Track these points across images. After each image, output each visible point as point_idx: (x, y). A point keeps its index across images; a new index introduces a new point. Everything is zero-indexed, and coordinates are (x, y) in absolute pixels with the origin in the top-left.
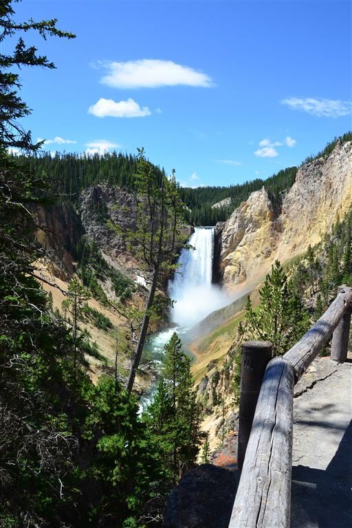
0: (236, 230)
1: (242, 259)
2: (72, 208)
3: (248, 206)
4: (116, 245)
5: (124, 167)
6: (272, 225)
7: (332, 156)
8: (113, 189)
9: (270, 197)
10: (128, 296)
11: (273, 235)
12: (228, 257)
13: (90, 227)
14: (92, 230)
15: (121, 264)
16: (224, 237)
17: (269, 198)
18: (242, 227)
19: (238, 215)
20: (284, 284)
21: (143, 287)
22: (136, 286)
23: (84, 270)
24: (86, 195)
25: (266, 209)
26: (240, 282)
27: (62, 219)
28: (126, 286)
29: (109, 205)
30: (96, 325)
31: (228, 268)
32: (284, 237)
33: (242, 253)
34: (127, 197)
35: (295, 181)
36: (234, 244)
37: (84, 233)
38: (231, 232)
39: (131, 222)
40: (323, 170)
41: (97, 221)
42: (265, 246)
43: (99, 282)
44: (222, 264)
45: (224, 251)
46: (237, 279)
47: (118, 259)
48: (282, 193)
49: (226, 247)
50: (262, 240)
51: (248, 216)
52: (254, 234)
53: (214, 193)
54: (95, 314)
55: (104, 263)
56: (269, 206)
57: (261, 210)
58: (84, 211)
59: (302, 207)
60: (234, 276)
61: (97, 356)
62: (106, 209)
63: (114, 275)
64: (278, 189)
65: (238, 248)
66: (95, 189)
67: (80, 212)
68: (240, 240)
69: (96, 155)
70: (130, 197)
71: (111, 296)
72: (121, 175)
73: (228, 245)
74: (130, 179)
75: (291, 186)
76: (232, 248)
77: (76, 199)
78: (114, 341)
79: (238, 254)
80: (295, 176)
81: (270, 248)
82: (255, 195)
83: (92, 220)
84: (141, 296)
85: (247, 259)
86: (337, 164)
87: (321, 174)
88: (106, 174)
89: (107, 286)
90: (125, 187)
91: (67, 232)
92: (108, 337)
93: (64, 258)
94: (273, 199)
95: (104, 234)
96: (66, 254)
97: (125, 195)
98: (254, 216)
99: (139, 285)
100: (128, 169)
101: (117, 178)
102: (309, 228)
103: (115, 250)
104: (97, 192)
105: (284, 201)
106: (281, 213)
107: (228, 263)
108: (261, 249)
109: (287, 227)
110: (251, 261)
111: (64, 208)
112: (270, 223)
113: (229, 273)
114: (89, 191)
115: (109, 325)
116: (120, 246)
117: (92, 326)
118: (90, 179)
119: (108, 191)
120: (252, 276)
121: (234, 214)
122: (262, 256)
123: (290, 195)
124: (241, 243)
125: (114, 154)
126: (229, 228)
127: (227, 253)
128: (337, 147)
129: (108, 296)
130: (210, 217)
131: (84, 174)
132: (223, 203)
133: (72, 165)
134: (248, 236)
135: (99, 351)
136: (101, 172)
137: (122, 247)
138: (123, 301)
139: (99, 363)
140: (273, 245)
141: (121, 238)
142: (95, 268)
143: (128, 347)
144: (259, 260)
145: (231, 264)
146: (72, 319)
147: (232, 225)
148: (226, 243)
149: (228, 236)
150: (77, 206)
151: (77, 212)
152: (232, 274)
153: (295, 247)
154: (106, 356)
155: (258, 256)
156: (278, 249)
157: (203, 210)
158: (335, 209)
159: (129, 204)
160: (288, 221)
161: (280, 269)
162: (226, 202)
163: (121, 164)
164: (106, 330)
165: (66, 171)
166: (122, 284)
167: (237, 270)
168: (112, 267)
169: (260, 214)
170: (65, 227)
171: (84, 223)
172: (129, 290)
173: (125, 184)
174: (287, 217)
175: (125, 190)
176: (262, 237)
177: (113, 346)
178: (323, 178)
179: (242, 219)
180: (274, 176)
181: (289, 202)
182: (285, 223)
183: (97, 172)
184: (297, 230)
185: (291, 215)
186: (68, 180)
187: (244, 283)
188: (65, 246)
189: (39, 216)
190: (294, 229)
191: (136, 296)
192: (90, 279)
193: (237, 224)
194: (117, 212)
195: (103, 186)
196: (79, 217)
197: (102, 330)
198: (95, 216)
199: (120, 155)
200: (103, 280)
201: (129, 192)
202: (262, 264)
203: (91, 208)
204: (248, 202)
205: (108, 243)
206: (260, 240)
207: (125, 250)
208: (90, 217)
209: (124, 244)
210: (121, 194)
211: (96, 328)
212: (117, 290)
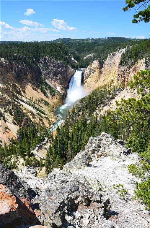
0: (88, 73)
1: (90, 82)
4: (51, 77)
6: (99, 72)
7: (116, 54)
8: (50, 59)
10: (54, 94)
11: (99, 75)
12: (86, 81)
13: (43, 72)
16: (85, 74)
17: (99, 63)
18: (90, 72)
21: (59, 91)
23: (41, 87)
24: (42, 61)
25: (98, 66)
26: (89, 89)
27: (35, 71)
28: (53, 91)
29: (49, 64)
30: (45, 104)
31: (86, 84)
32: (102, 76)
37: (41, 74)
41: (45, 70)
42: (97, 78)
43: (46, 90)
44: (84, 83)
45: (85, 78)
46: (88, 88)
47: (52, 82)
48: (104, 61)
51: (92, 69)
52: (93, 74)
54: (45, 101)
55: (47, 84)
56: (99, 66)
57: (96, 67)
59: (108, 67)
60: (87, 87)
61: (44, 114)
62: (48, 66)
63: (50, 88)
64: (103, 59)
65: (89, 78)
66: (45, 59)
67: (40, 66)
68: (90, 76)
70: (56, 62)
71: (49, 95)
72: (53, 54)
73: (86, 77)
74: (56, 55)
75: (106, 59)
76: (87, 78)
77: (38, 61)
78: (49, 109)
79: (89, 80)
82: (94, 62)
87: (113, 59)
89: (48, 91)
91: (36, 75)
92: (48, 108)
93: (36, 83)
95: (47, 74)
96: (36, 82)
98: (94, 69)
99: (57, 91)
100: (55, 51)
102: (109, 75)
103: (51, 79)
106: (102, 68)
107: (86, 82)
108: (95, 79)
109: (104, 73)
110: (92, 83)
112: (99, 71)
113: (86, 86)
114: (43, 59)
115: (48, 104)
119: (48, 59)
120: (92, 87)
121: (88, 67)
122: (95, 82)
123: (106, 62)
124: (90, 77)
126: (86, 71)
127: (86, 79)
128: (118, 51)
129: (48, 94)
131: (41, 53)
132: (89, 56)
135: (45, 112)
138: (52, 96)
139: (45, 116)
140: (99, 78)
141: (53, 75)
142: (45, 86)
143: (53, 110)
144: (94, 83)
146: (38, 103)
150: (39, 64)
152: (87, 86)
153: (104, 80)
154: (46, 114)
155: (94, 82)
156: (100, 80)
159: (55, 64)
162: (92, 55)
164: (47, 106)
168: (50, 85)
169: (96, 68)
171: (41, 70)
173: (54, 57)
174: (104, 69)
175: (54, 59)
177: (49, 110)
179: (90, 69)
181: (105, 64)
182: (103, 71)
184: (106, 75)
186: (36, 55)
188: (36, 79)
189: (28, 71)
191: (56, 94)
192: (43, 90)
193: (89, 71)
194: (51, 67)
195: (47, 57)
196: (40, 68)
198: (45, 68)
200: (47, 90)
201: (55, 60)
202: (95, 84)
203: (43, 65)
204: (93, 64)
205: (49, 76)
206: (95, 76)
207: (54, 79)
208: (43, 68)
209: (53, 77)
210: (53, 60)
211: (44, 105)
212: (51, 93)
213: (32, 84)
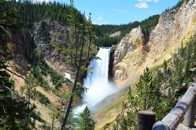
0: (123, 50)
1: (126, 66)
2: (28, 33)
3: (130, 36)
4: (54, 55)
5: (60, 11)
6: (143, 48)
7: (181, 8)
8: (53, 23)
9: (143, 32)
10: (60, 85)
11: (143, 53)
12: (117, 65)
13: (39, 45)
14: (40, 46)
15: (57, 66)
16: (116, 54)
18: (126, 48)
19: (124, 41)
20: (151, 81)
21: (69, 80)
22: (65, 79)
23: (34, 69)
24: (37, 26)
25: (140, 38)
26: (124, 79)
27: (22, 39)
28: (59, 79)
29: (51, 32)
30: (40, 101)
31: (117, 71)
32: (150, 54)
33: (126, 63)
34: (62, 28)
35: (158, 23)
36: (121, 58)
37: (36, 47)
38: (120, 51)
39: (63, 43)
40: (175, 16)
41: (43, 41)
42: (139, 59)
43: (43, 76)
44: (114, 69)
45: (115, 61)
46: (122, 77)
47: (55, 63)
48: (150, 29)
49: (116, 59)
50: (137, 56)
51: (130, 42)
52: (132, 52)
53: (111, 28)
54: (40, 95)
55: (46, 66)
56: (142, 37)
57: (137, 39)
58: (36, 35)
59: (161, 38)
60: (120, 76)
61: (40, 120)
62: (49, 35)
63: (52, 73)
64: (148, 27)
65: (123, 60)
66: (43, 23)
67: (34, 35)
68: (125, 56)
69: (44, 2)
70: (63, 28)
71: (50, 85)
73: (118, 58)
74: (63, 18)
75: (155, 26)
76: (120, 60)
77: (31, 27)
78: (50, 111)
79: (124, 64)
80: (158, 20)
81: (141, 61)
82: (134, 30)
83: (41, 40)
84: (67, 85)
85: (128, 66)
86: (183, 13)
87: (174, 19)
88: (49, 14)
89: (48, 78)
90: (60, 22)
92: (47, 109)
94: (145, 33)
95: (47, 49)
96: (24, 59)
97: (60, 27)
98: (133, 42)
99: (66, 79)
100: (62, 12)
101: (56, 17)
102: (165, 50)
103: (53, 58)
104: (44, 24)
105: (151, 34)
106: (148, 41)
107: (118, 68)
108: (136, 61)
109: (152, 49)
110: (130, 68)
111: (24, 32)
112: (142, 46)
113: (118, 74)
114: (39, 23)
115: (48, 102)
116: (56, 56)
117: (38, 102)
118: (40, 16)
119: (50, 24)
120: (131, 76)
121: (122, 41)
122: (137, 65)
123: (155, 31)
124: (125, 57)
125: (55, 2)
126: (119, 49)
127: (117, 63)
128: (185, 3)
130: (108, 42)
131: (36, 13)
132: (116, 34)
133: (29, 7)
134: (129, 53)
135: (41, 117)
136: (46, 13)
137: (57, 57)
138: (57, 88)
139: (40, 124)
140: (143, 59)
141: (57, 52)
142: (41, 68)
143: (59, 114)
144: (135, 67)
145: (119, 69)
147: (120, 47)
148: (117, 57)
149: (118, 53)
150: (31, 32)
151: (32, 35)
152: (119, 74)
153: (156, 60)
154: (45, 120)
155: (134, 65)
156: (146, 62)
157: (104, 38)
158: (181, 40)
159: (62, 32)
160: (152, 46)
161: (148, 72)
162: (118, 34)
163: (59, 9)
164: (46, 104)
165: (25, 10)
166: (57, 78)
167: (122, 72)
168: (51, 68)
169: (137, 41)
170: (24, 43)
171: (35, 42)
172: (60, 82)
173: (60, 20)
174: (152, 43)
175: (60, 24)
176: (137, 54)
177: (49, 114)
178: (175, 22)
179: (127, 44)
180: (146, 20)
181: (154, 35)
182: (151, 47)
183: (44, 13)
184: (157, 51)
185: (155, 42)
187: (126, 80)
190: (156, 50)
191: (64, 85)
192: (38, 75)
193: (123, 47)
194: (55, 37)
195: (48, 21)
196: (33, 38)
197: (43, 105)
198: (42, 38)
199: (58, 3)
200: (46, 75)
201: (63, 25)
202: (136, 69)
203: (40, 33)
204: (130, 34)
205: (49, 54)
206: (136, 56)
207: (59, 58)
208: (39, 38)
209: (59, 55)
210: (58, 26)
211: (40, 103)
212: (53, 81)
213: (16, 62)
